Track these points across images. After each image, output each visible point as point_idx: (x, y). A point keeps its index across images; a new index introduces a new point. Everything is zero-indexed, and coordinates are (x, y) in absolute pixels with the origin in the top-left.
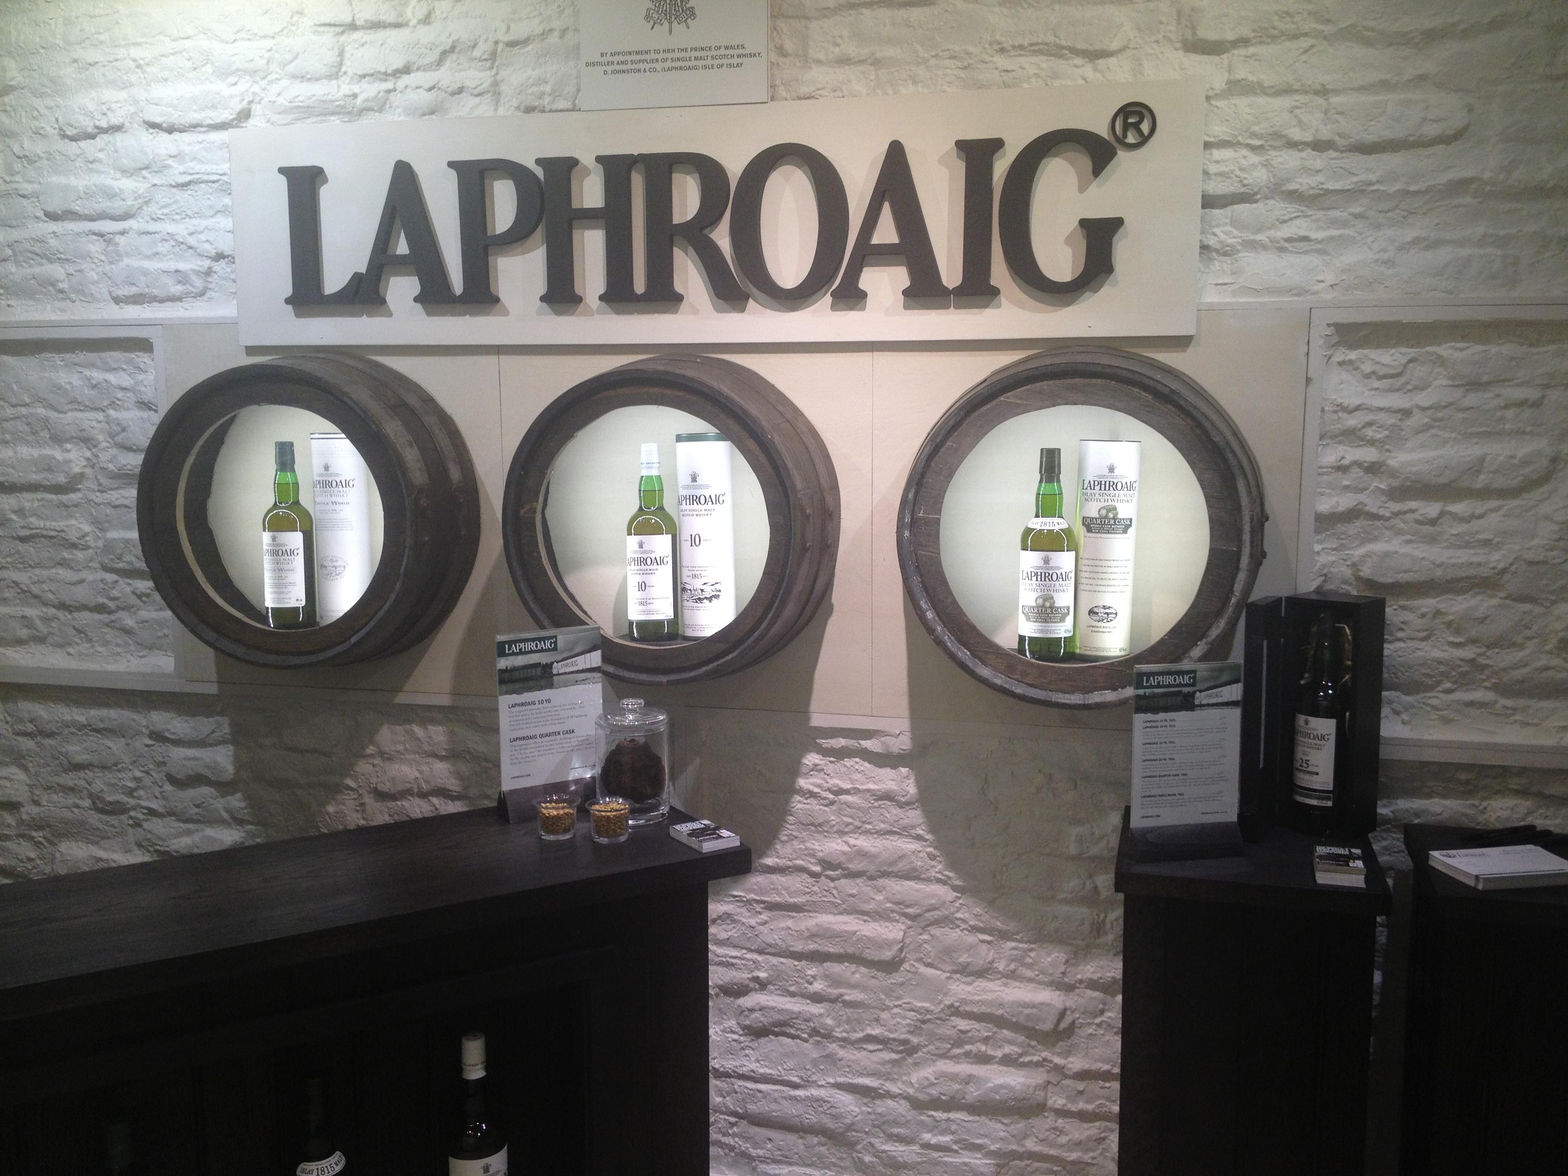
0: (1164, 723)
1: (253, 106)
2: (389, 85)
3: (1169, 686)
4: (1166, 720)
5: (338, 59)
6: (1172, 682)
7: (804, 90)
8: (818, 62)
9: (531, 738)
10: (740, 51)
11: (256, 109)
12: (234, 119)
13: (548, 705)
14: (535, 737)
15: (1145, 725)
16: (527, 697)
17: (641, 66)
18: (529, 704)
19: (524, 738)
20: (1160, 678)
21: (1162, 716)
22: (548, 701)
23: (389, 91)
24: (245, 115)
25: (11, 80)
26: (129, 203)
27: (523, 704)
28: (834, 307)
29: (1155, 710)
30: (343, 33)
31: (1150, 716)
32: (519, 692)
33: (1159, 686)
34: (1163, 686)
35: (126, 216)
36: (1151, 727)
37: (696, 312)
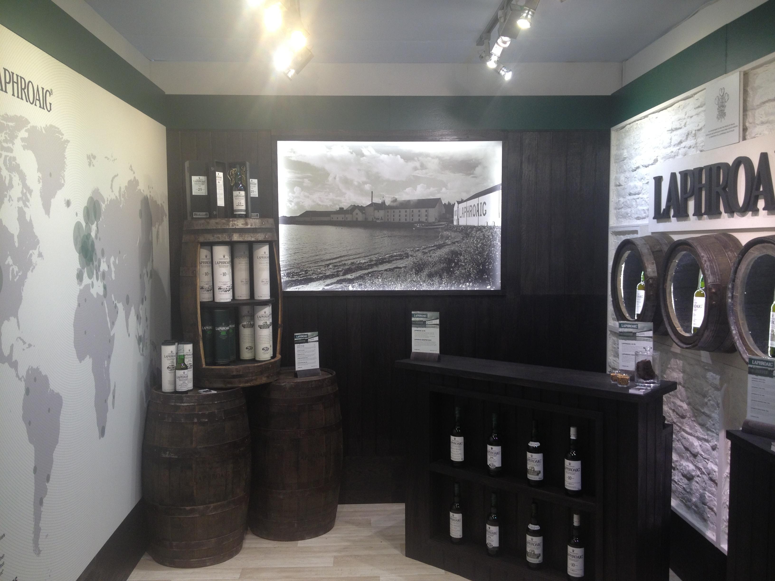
0: (760, 380)
1: (658, 158)
2: (678, 148)
3: (763, 366)
4: (761, 380)
5: (670, 141)
6: (764, 365)
7: (753, 135)
8: (758, 124)
9: (628, 355)
10: (734, 126)
11: (659, 159)
12: (654, 162)
13: (634, 346)
14: (630, 355)
15: (752, 379)
16: (628, 342)
17: (716, 134)
18: (628, 344)
19: (627, 354)
20: (759, 362)
21: (759, 377)
22: (635, 344)
23: (679, 149)
24: (656, 161)
25: (625, 155)
26: (639, 189)
27: (626, 344)
28: (752, 216)
29: (757, 374)
30: (671, 132)
31: (754, 376)
32: (625, 340)
33: (758, 365)
34: (760, 365)
35: (639, 194)
36: (755, 381)
37: (724, 218)
